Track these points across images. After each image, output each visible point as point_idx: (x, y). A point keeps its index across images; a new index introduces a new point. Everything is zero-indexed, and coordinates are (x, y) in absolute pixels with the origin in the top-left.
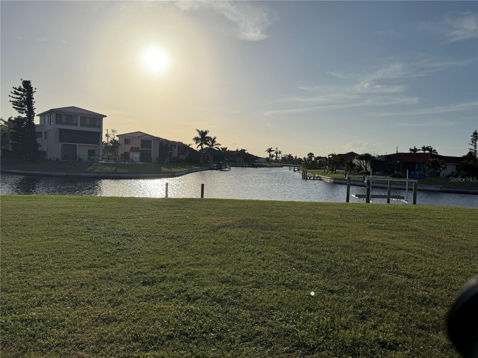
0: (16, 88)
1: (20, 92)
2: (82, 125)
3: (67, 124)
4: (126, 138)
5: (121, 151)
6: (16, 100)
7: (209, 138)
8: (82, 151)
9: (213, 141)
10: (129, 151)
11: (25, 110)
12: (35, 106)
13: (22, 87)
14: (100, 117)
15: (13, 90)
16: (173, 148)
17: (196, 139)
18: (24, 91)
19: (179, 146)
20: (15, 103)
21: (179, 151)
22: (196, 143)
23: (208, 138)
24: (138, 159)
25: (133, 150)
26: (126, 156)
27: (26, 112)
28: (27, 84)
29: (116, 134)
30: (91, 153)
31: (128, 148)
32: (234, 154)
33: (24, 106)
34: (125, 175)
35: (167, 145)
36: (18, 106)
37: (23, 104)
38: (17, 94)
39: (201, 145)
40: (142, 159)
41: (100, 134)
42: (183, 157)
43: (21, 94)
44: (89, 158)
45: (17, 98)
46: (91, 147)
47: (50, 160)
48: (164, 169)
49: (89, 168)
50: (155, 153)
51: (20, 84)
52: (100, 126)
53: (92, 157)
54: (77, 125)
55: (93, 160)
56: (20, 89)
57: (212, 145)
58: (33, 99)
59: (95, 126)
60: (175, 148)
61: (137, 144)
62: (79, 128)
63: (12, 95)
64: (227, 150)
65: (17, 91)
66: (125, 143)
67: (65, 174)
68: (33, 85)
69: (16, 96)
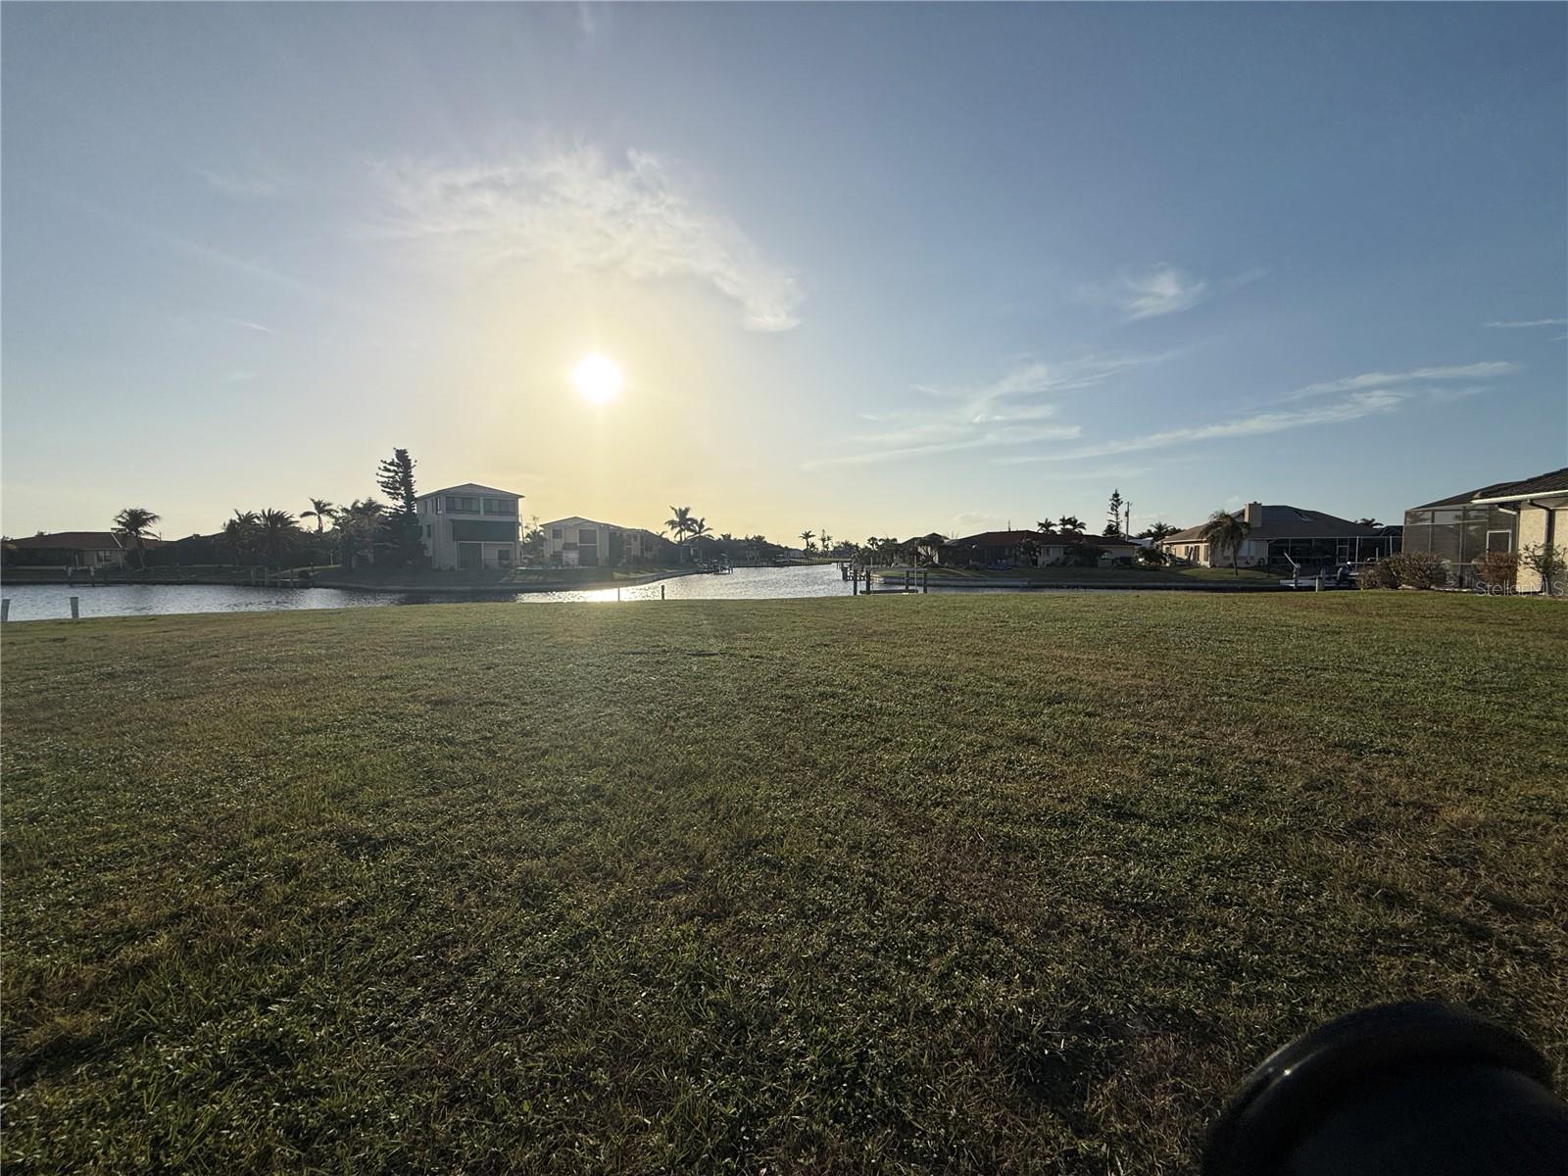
0: (385, 462)
1: (392, 468)
2: (487, 512)
3: (463, 511)
4: (556, 529)
5: (548, 551)
6: (387, 480)
7: (694, 521)
8: (490, 553)
9: (701, 526)
10: (560, 550)
11: (400, 494)
12: (415, 487)
13: (396, 460)
14: (514, 499)
15: (382, 465)
16: (632, 540)
17: (672, 523)
18: (398, 466)
19: (642, 537)
20: (385, 485)
21: (642, 544)
22: (672, 528)
23: (690, 519)
24: (576, 561)
25: (567, 547)
26: (557, 557)
27: (402, 498)
28: (402, 455)
29: (538, 524)
30: (503, 555)
31: (558, 544)
32: (743, 544)
33: (399, 489)
34: (559, 586)
35: (621, 535)
36: (390, 488)
37: (398, 485)
38: (389, 471)
39: (680, 532)
40: (582, 561)
41: (515, 525)
42: (648, 555)
43: (394, 471)
44: (500, 563)
45: (389, 477)
46: (503, 545)
47: (440, 570)
48: (617, 575)
49: (504, 579)
50: (602, 549)
51: (392, 456)
52: (515, 513)
53: (505, 562)
54: (479, 512)
55: (507, 566)
56: (392, 464)
57: (700, 532)
58: (412, 476)
59: (507, 513)
60: (636, 540)
61: (574, 538)
62: (482, 517)
63: (381, 472)
64: (732, 538)
65: (388, 467)
66: (554, 537)
67: (469, 588)
68: (411, 456)
69: (386, 474)
